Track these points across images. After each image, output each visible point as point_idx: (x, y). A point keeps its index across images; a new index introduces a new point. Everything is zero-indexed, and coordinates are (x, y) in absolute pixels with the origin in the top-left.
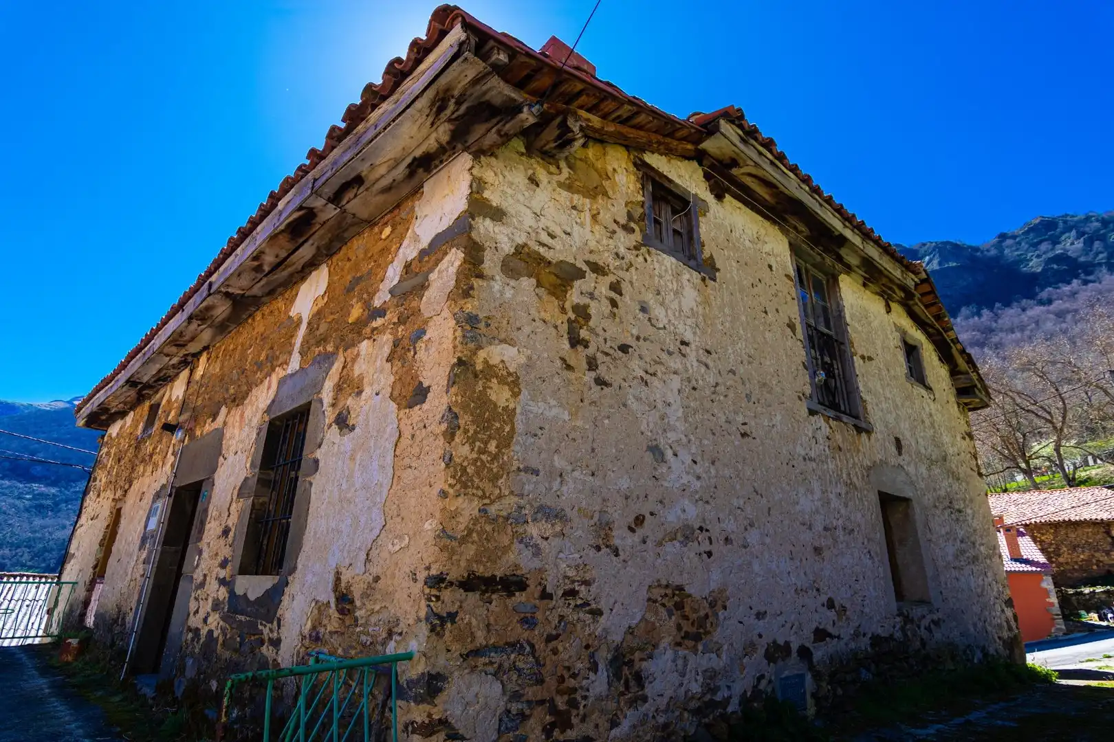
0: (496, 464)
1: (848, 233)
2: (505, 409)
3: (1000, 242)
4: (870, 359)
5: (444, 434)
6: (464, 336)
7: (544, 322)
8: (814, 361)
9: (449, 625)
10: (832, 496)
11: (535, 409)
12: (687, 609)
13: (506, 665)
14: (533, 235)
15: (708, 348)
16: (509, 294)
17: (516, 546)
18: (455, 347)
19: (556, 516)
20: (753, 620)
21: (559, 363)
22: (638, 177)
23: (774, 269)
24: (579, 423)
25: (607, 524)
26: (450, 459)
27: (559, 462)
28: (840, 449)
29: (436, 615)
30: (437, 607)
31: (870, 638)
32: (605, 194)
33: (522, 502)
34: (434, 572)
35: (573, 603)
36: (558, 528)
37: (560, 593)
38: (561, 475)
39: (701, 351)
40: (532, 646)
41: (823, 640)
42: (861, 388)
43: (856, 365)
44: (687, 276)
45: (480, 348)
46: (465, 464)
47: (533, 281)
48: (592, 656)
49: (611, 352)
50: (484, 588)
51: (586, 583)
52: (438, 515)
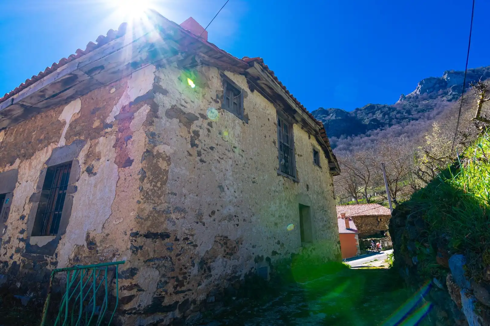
0: (160, 191)
1: (297, 109)
2: (164, 170)
3: (356, 111)
4: (301, 156)
5: (140, 179)
6: (149, 141)
7: (181, 136)
8: (281, 156)
9: (140, 250)
10: (283, 205)
11: (176, 170)
12: (228, 244)
13: (161, 265)
14: (179, 101)
15: (243, 149)
16: (168, 124)
17: (167, 222)
18: (145, 145)
19: (182, 211)
20: (251, 249)
21: (186, 153)
22: (221, 80)
23: (270, 120)
24: (193, 176)
25: (201, 214)
26: (142, 189)
27: (184, 191)
28: (287, 188)
29: (135, 247)
30: (135, 244)
31: (291, 255)
32: (208, 87)
33: (170, 205)
34: (134, 231)
35: (187, 242)
36: (183, 215)
37: (182, 239)
38: (185, 196)
39: (240, 150)
40: (171, 258)
41: (275, 255)
42: (297, 166)
43: (296, 158)
44: (237, 121)
45: (155, 146)
46: (148, 191)
47: (178, 120)
48: (193, 261)
49: (207, 149)
50: (153, 237)
51: (192, 235)
52: (136, 210)
